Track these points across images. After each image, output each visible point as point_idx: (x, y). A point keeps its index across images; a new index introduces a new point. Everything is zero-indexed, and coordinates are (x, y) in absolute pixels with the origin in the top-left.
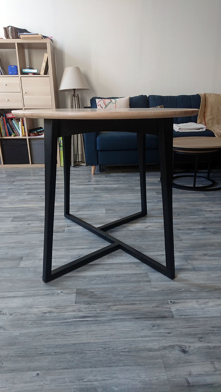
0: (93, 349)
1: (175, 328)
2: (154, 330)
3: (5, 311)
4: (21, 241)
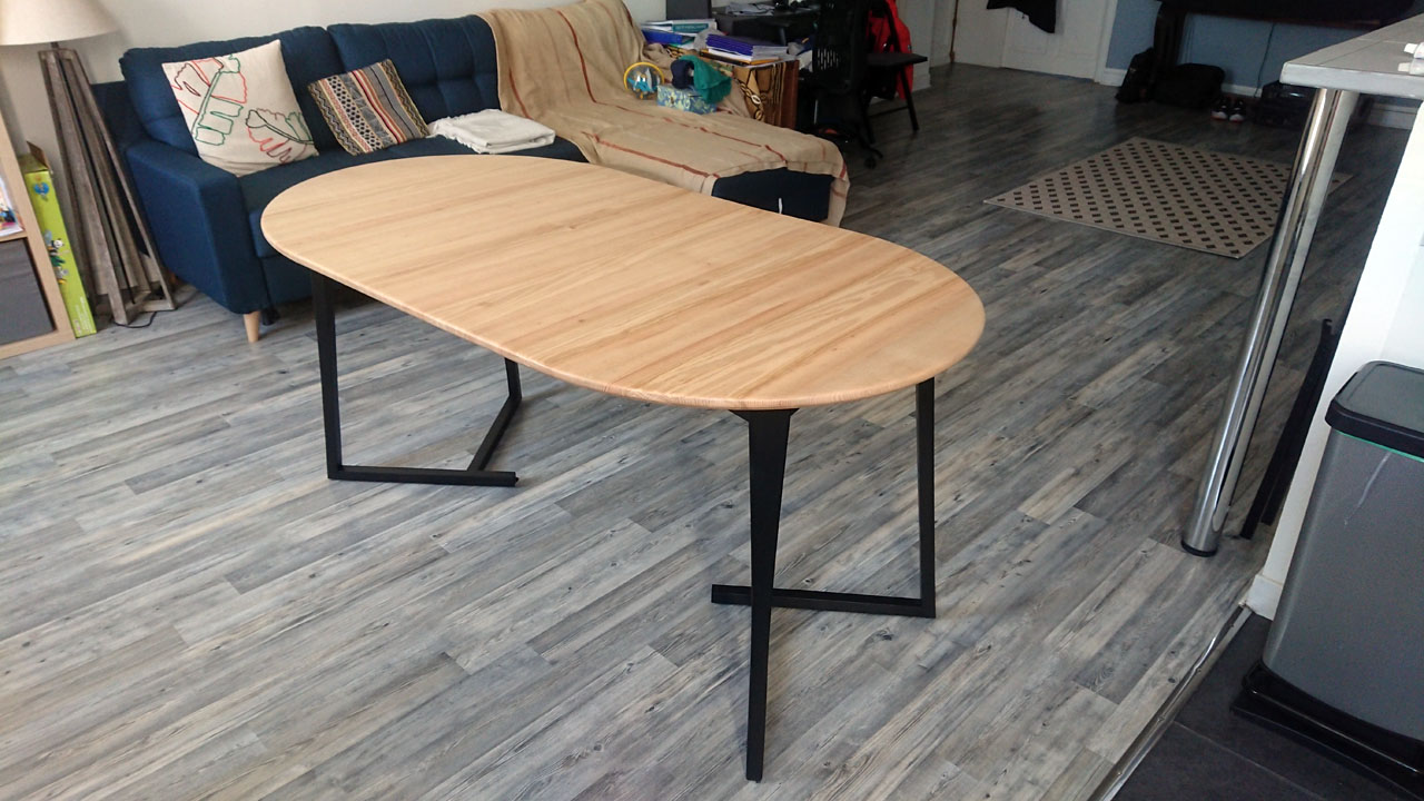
3: (576, 752)
4: (371, 624)
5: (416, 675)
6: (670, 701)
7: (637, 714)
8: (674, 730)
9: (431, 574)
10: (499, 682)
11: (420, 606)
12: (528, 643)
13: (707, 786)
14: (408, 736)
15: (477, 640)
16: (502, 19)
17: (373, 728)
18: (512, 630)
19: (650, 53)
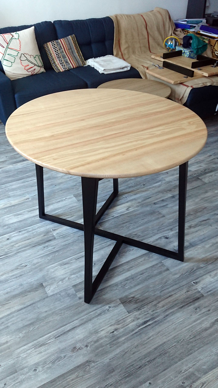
0: (171, 347)
1: (210, 304)
2: (198, 313)
3: (78, 346)
4: (21, 264)
5: (29, 292)
6: (122, 330)
7: (106, 333)
8: (120, 346)
9: (47, 246)
10: (58, 302)
11: (40, 260)
12: (73, 286)
13: (127, 379)
14: (19, 320)
15: (55, 280)
16: (119, 18)
17: (8, 312)
18: (69, 279)
19: (176, 32)
